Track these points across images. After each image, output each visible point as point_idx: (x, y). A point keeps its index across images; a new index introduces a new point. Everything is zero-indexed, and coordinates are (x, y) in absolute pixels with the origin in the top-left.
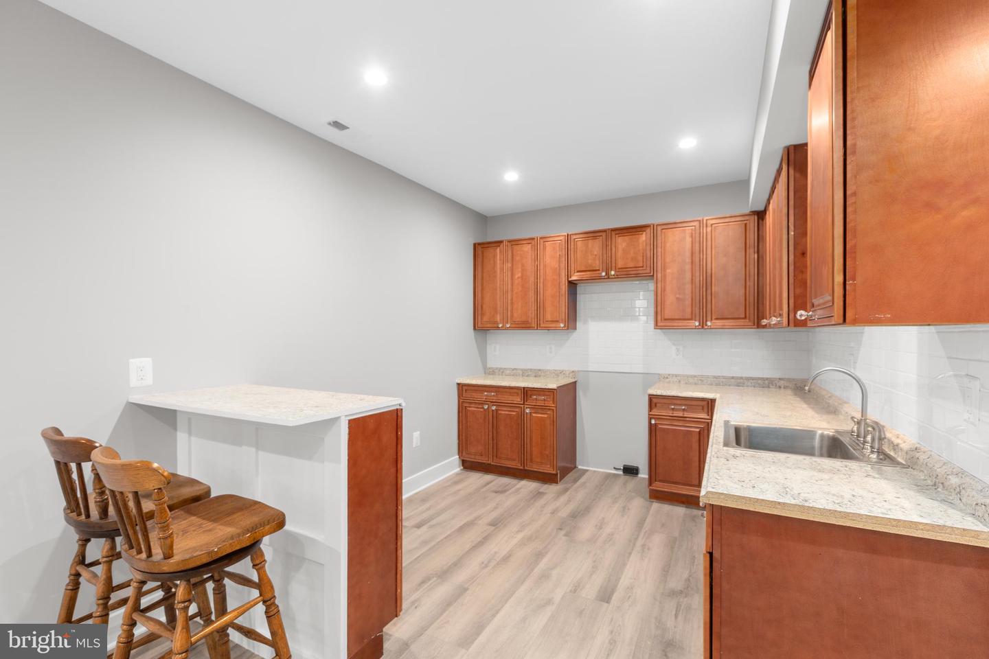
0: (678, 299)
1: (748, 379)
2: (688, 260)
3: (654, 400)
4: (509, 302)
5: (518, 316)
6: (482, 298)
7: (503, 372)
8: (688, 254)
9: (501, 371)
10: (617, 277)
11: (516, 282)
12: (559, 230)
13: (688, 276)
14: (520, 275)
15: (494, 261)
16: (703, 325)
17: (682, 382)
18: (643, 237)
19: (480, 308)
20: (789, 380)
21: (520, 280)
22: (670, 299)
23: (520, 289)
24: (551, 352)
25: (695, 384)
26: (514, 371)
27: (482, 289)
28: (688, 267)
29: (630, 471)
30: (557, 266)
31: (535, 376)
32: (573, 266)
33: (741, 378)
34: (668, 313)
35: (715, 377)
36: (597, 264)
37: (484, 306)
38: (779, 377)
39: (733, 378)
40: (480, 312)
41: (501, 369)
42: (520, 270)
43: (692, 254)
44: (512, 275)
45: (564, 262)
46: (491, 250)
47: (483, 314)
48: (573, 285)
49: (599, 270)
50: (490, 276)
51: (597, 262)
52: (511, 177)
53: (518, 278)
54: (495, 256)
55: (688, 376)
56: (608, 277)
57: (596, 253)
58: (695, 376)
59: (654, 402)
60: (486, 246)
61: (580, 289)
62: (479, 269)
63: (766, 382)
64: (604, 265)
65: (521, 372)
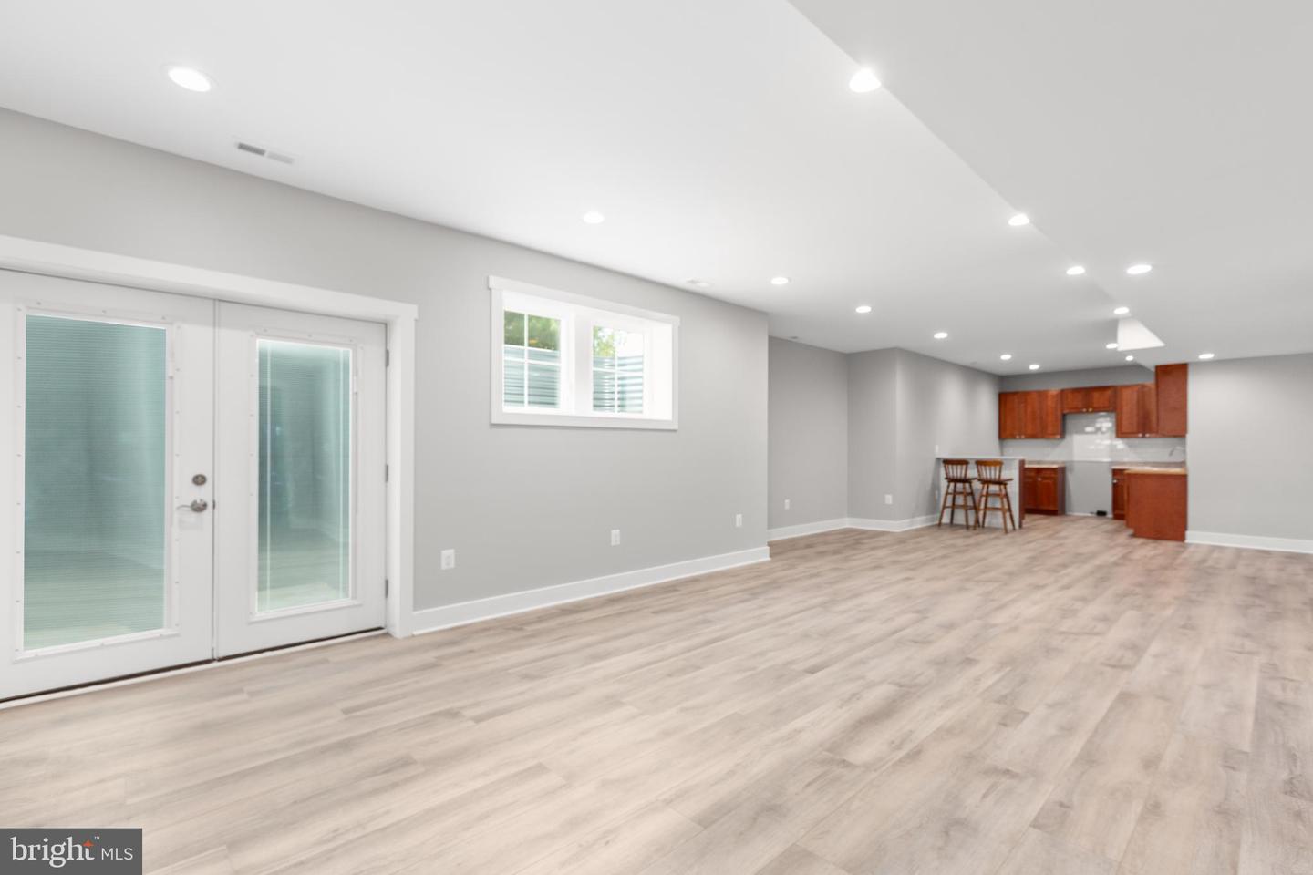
0: (1130, 422)
2: (1136, 404)
4: (1024, 423)
5: (1029, 432)
6: (1005, 422)
8: (1135, 401)
10: (1092, 412)
11: (1028, 414)
12: (1054, 388)
13: (1135, 412)
14: (1030, 410)
15: (1012, 403)
16: (1144, 436)
18: (1109, 393)
19: (1003, 427)
22: (1125, 423)
23: (1031, 417)
28: (1135, 408)
29: (1101, 514)
30: (1054, 405)
32: (1064, 405)
34: (1124, 430)
36: (1080, 405)
37: (1006, 427)
40: (1003, 430)
42: (1030, 407)
43: (1138, 401)
44: (1026, 410)
45: (1059, 404)
46: (1009, 397)
47: (1005, 431)
48: (1064, 416)
49: (1081, 408)
52: (1006, 357)
53: (1029, 412)
54: (1012, 400)
56: (1087, 412)
57: (1079, 399)
59: (1116, 473)
60: (1006, 394)
61: (1068, 417)
62: (1003, 406)
64: (1085, 405)
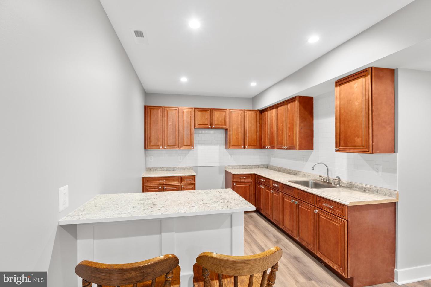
0: (236, 138)
1: (253, 166)
2: (240, 124)
3: (234, 176)
4: (165, 136)
5: (170, 142)
6: (150, 133)
7: (156, 169)
8: (240, 122)
9: (155, 169)
10: (215, 128)
11: (169, 127)
13: (240, 129)
14: (171, 124)
15: (157, 115)
16: (244, 148)
17: (233, 168)
18: (224, 114)
19: (148, 138)
20: (263, 165)
21: (171, 126)
22: (234, 138)
23: (171, 130)
24: (180, 159)
25: (237, 169)
26: (162, 169)
27: (150, 129)
28: (240, 126)
30: (189, 121)
31: (173, 170)
32: (196, 122)
33: (251, 165)
34: (233, 143)
35: (243, 166)
36: (207, 122)
37: (151, 138)
38: (260, 164)
39: (248, 165)
40: (148, 140)
41: (154, 168)
42: (171, 121)
43: (241, 122)
44: (167, 123)
45: (192, 120)
46: (155, 110)
47: (150, 142)
49: (207, 125)
50: (154, 123)
51: (207, 121)
53: (170, 125)
54: (157, 113)
55: (235, 166)
56: (211, 128)
57: (206, 117)
58: (237, 166)
60: (152, 108)
62: (148, 118)
63: (258, 166)
64: (210, 123)
65: (166, 169)
